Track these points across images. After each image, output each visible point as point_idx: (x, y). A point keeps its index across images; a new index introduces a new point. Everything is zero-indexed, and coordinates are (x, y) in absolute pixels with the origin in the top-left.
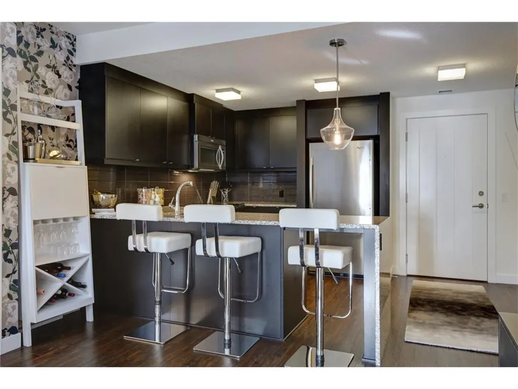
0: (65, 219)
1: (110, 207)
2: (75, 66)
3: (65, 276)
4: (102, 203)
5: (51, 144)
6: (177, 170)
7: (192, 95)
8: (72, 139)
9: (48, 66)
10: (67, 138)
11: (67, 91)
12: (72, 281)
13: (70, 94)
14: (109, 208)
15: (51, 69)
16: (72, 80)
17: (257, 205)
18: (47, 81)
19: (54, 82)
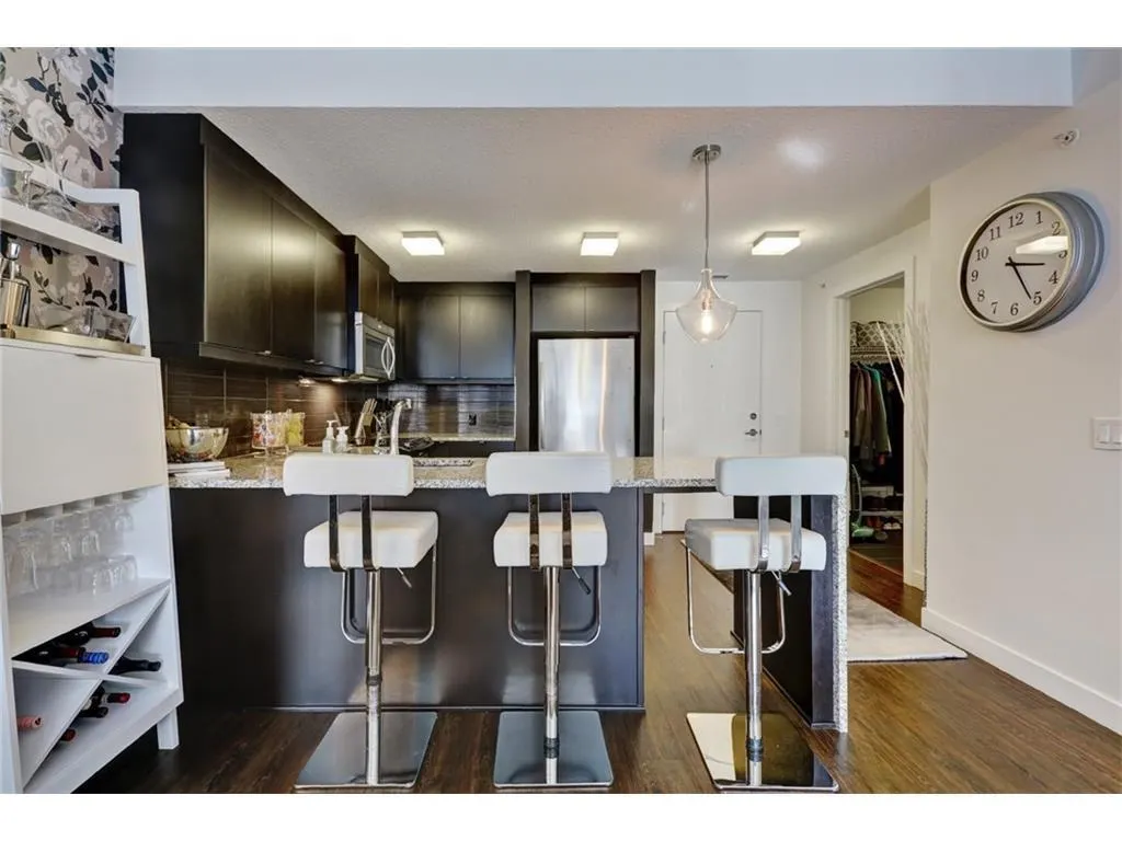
0: (99, 501)
1: (210, 457)
2: (110, 109)
3: (105, 657)
4: (193, 449)
5: (44, 296)
6: (306, 375)
7: (352, 239)
8: (102, 291)
9: (35, 84)
10: (89, 285)
11: (88, 164)
12: (125, 666)
13: (97, 175)
14: (210, 460)
15: (45, 94)
16: (103, 142)
17: (445, 439)
18: (29, 122)
19: (51, 130)
